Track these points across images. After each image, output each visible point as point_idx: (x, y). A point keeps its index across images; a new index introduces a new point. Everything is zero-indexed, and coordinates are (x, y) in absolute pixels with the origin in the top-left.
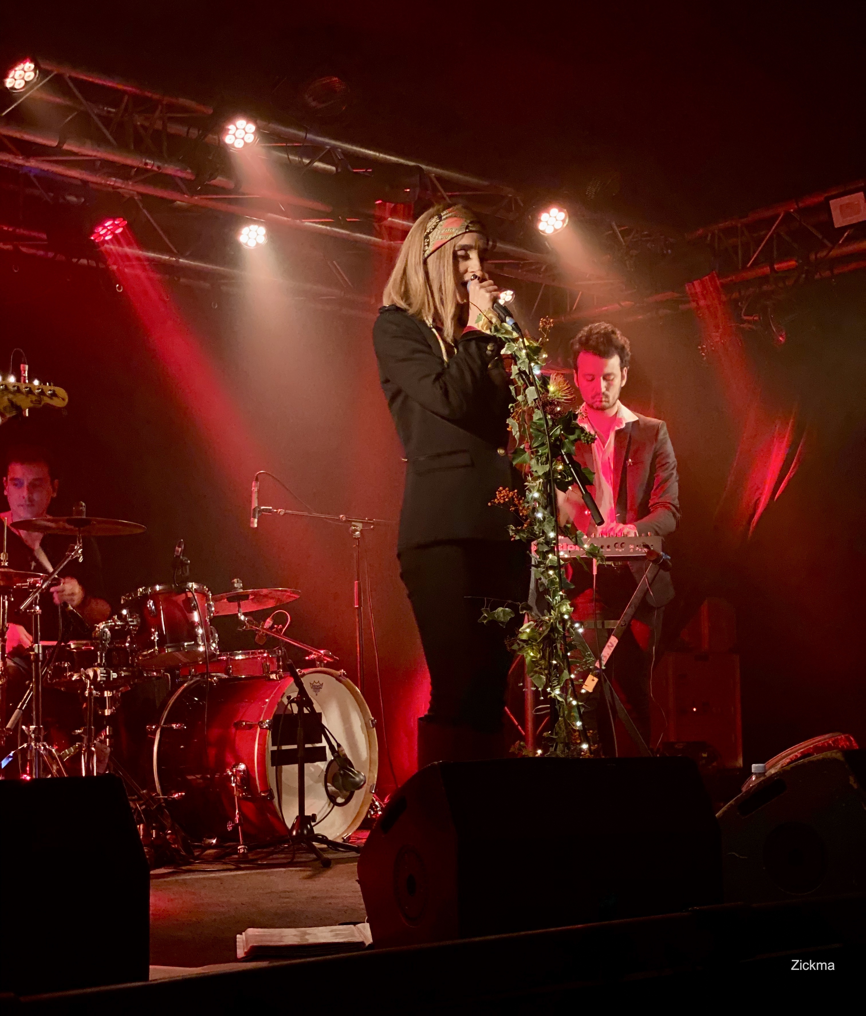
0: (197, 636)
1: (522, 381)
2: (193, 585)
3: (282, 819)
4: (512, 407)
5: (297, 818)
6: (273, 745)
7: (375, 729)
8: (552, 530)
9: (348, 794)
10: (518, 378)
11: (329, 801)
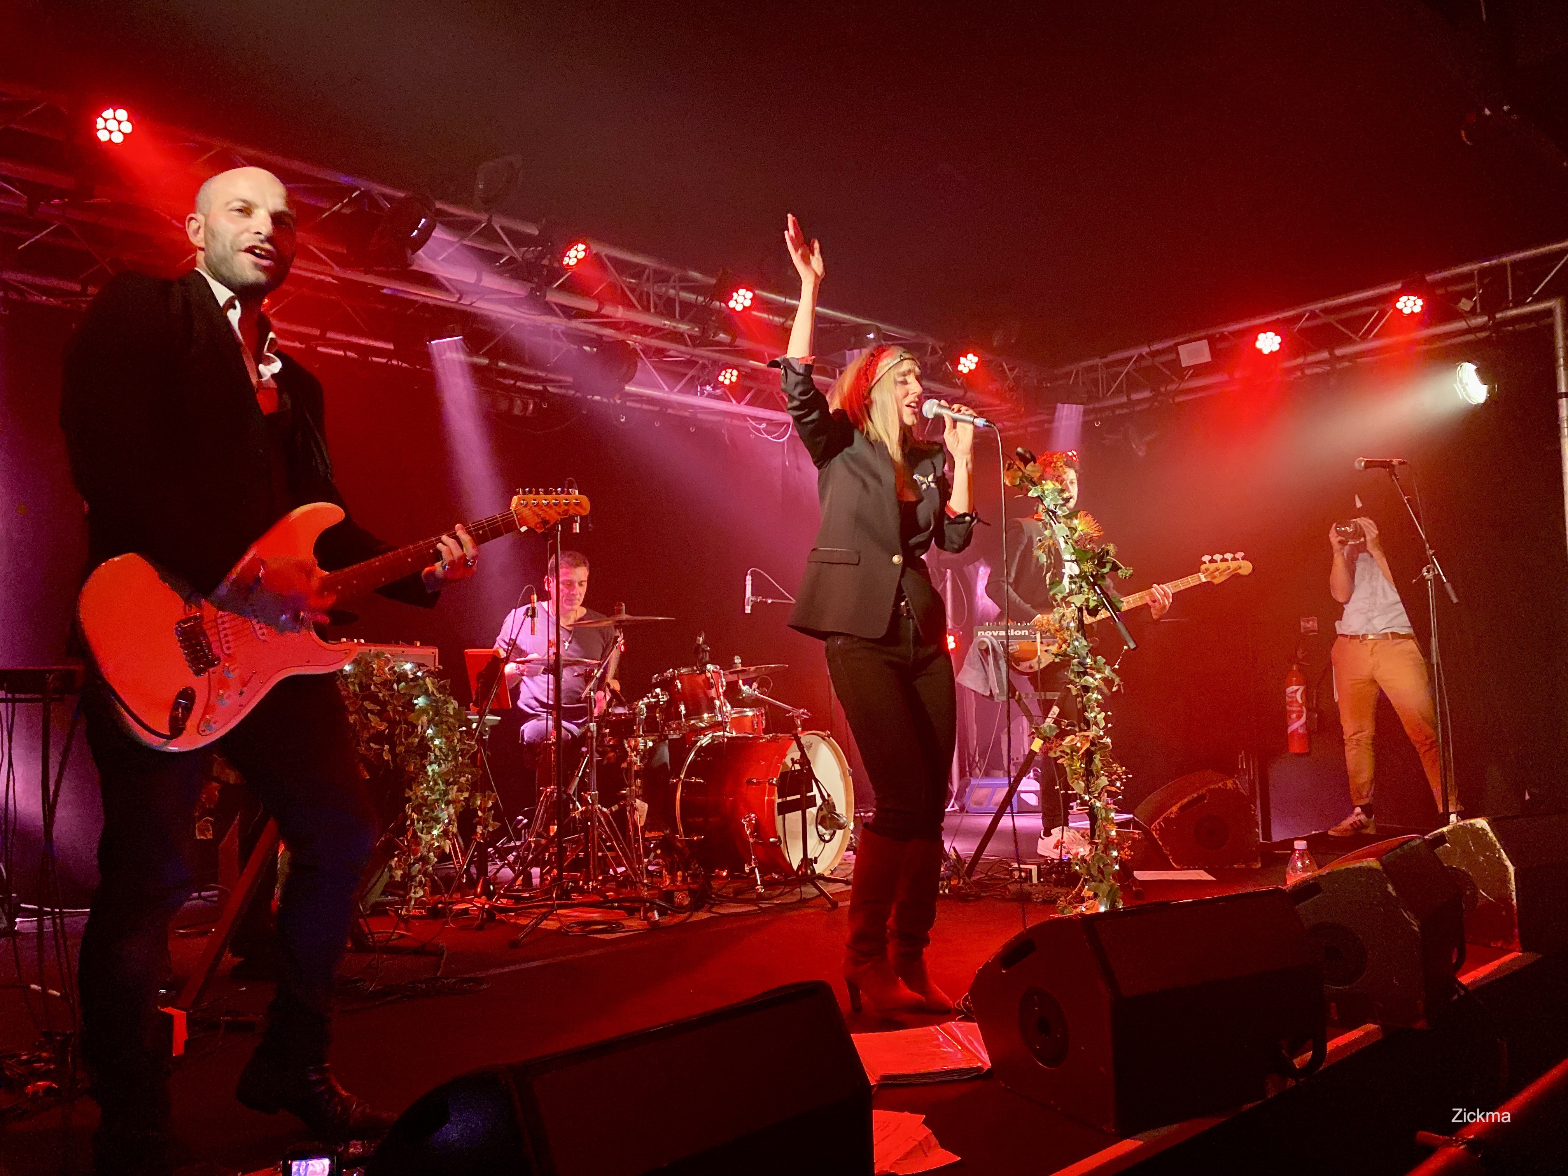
2: (711, 667)
3: (789, 863)
4: (1039, 540)
5: (802, 860)
6: (779, 797)
7: (850, 778)
9: (833, 832)
11: (821, 840)
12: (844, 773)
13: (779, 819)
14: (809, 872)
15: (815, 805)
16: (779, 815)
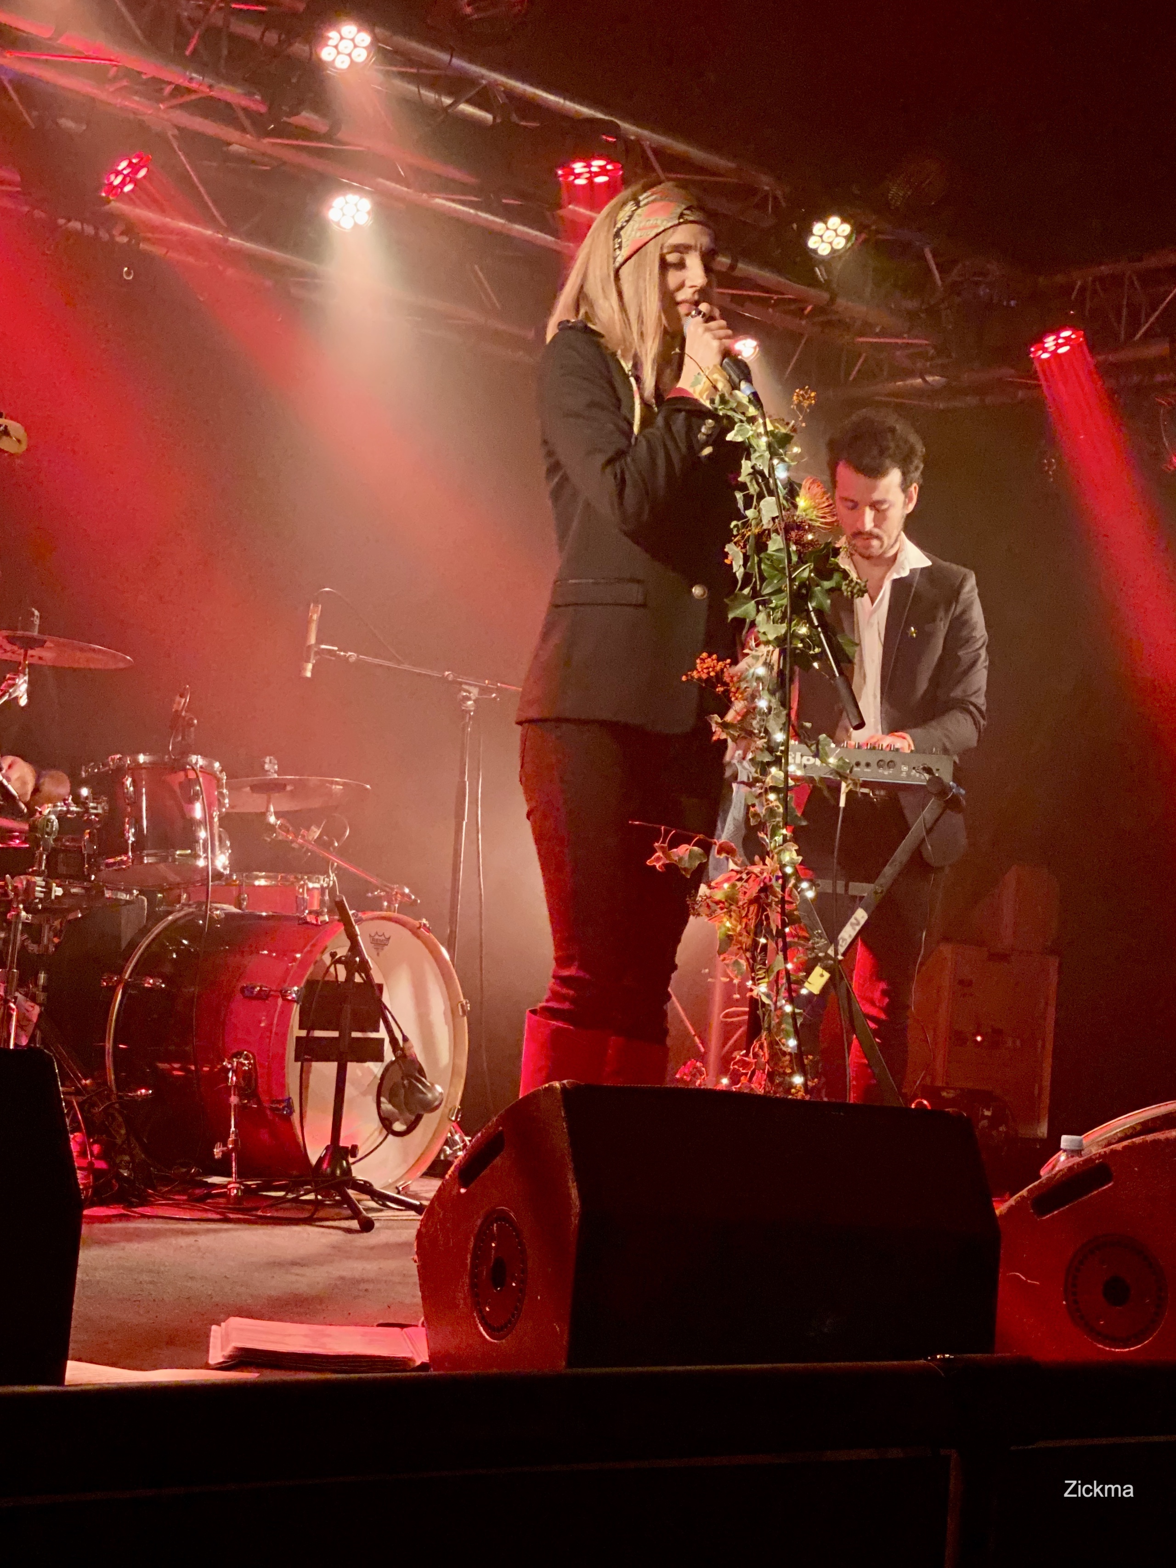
0: (197, 842)
1: (756, 486)
2: (197, 760)
3: (302, 1149)
4: (736, 526)
5: (327, 1148)
6: (301, 1028)
7: (465, 1018)
8: (781, 730)
9: (413, 1118)
10: (751, 481)
11: (381, 1125)
12: (453, 1012)
13: (293, 1069)
14: (338, 1172)
15: (379, 1058)
16: (296, 1060)
